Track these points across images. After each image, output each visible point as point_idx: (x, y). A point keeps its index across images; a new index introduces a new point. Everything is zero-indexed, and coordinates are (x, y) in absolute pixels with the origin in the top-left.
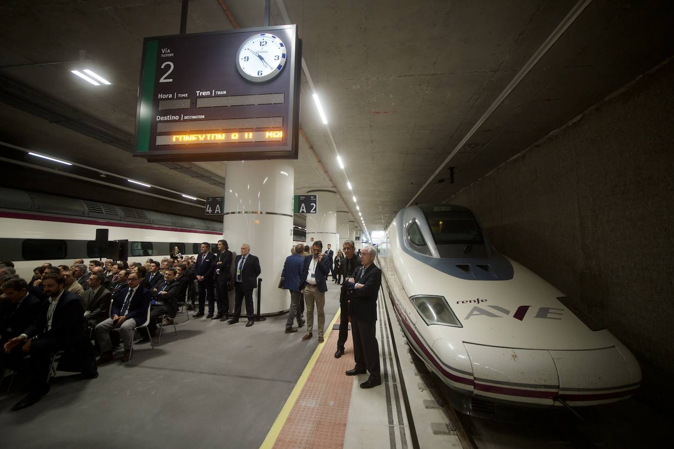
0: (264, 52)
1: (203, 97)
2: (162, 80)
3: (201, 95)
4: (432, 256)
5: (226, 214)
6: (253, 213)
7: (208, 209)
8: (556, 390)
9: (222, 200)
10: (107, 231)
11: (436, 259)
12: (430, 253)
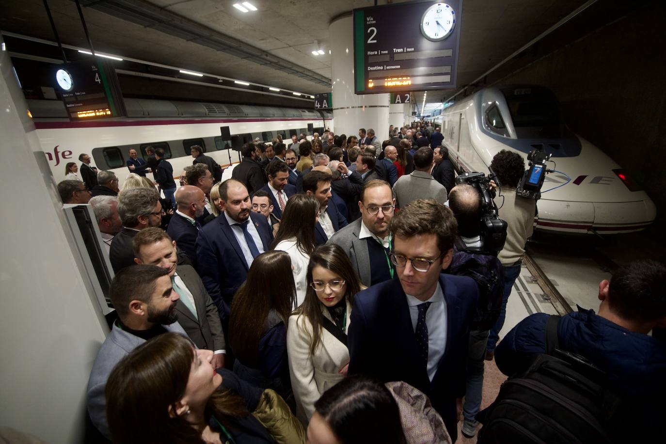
0: (440, 18)
1: (398, 53)
2: (369, 41)
3: (396, 52)
4: (511, 137)
5: (335, 109)
6: (359, 107)
7: (317, 104)
8: (591, 225)
9: (328, 95)
10: (228, 128)
11: (513, 140)
12: (508, 135)
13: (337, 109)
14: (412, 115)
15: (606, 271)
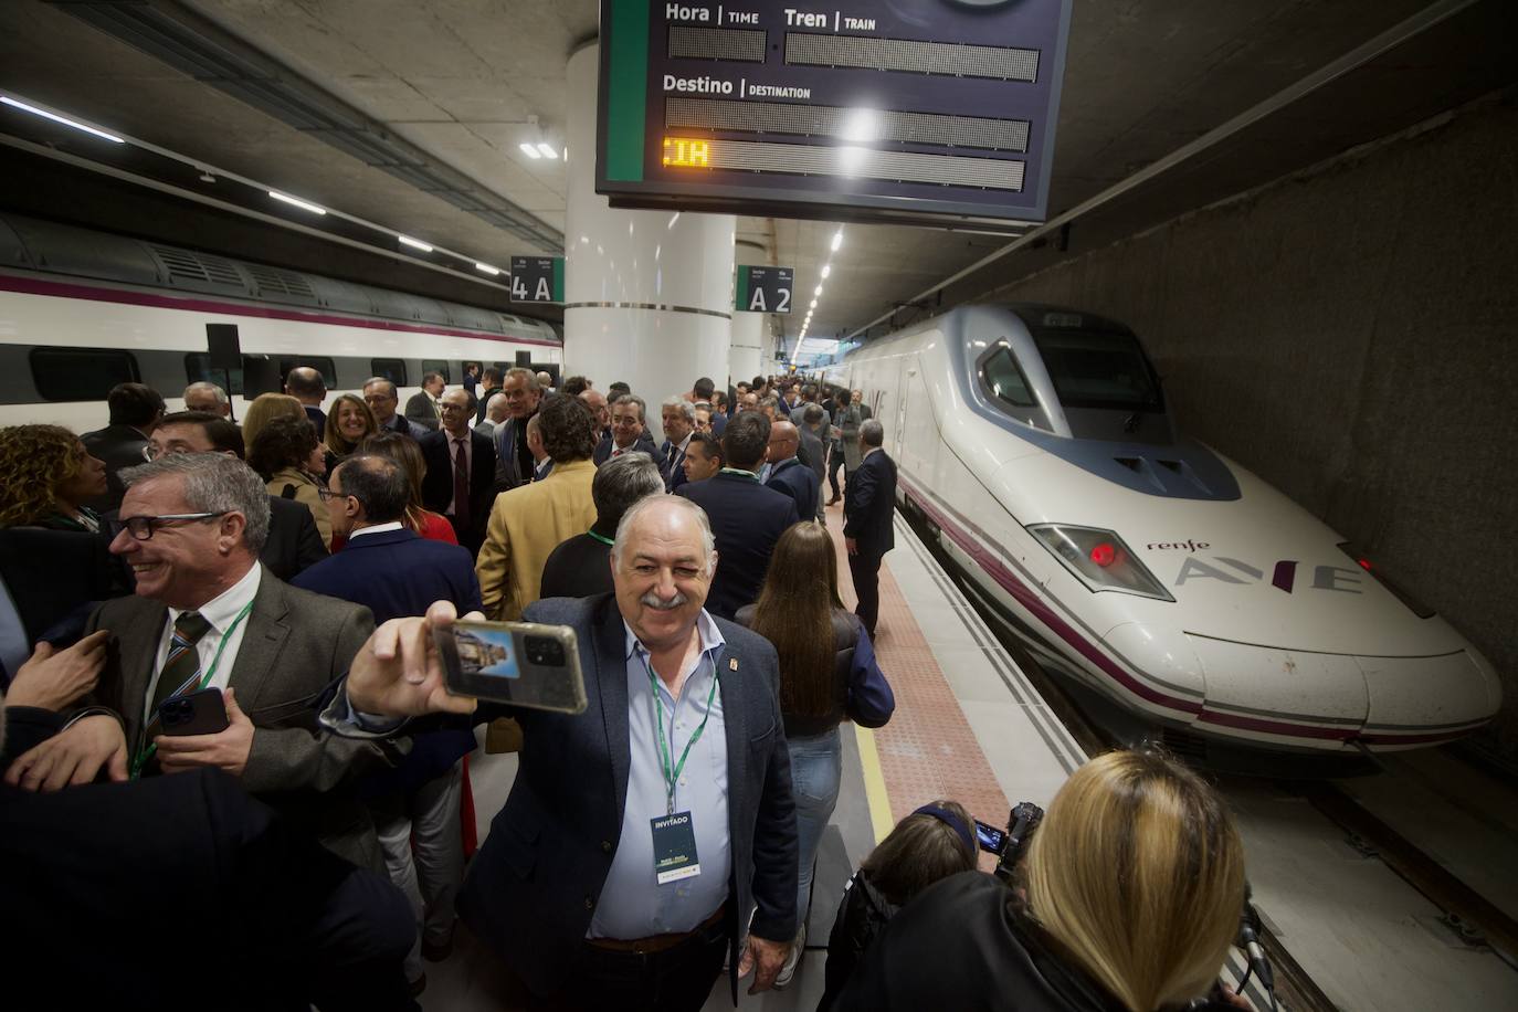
1: (803, 30)
3: (798, 23)
4: (1052, 430)
5: (570, 306)
6: (642, 306)
7: (519, 289)
8: (1357, 728)
9: (552, 265)
10: (233, 330)
11: (1061, 439)
12: (1041, 421)
13: (578, 305)
14: (776, 358)
15: (1367, 853)
